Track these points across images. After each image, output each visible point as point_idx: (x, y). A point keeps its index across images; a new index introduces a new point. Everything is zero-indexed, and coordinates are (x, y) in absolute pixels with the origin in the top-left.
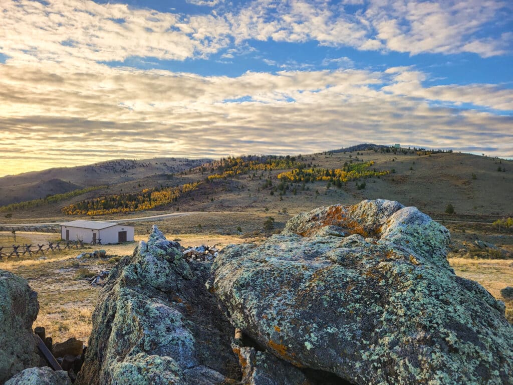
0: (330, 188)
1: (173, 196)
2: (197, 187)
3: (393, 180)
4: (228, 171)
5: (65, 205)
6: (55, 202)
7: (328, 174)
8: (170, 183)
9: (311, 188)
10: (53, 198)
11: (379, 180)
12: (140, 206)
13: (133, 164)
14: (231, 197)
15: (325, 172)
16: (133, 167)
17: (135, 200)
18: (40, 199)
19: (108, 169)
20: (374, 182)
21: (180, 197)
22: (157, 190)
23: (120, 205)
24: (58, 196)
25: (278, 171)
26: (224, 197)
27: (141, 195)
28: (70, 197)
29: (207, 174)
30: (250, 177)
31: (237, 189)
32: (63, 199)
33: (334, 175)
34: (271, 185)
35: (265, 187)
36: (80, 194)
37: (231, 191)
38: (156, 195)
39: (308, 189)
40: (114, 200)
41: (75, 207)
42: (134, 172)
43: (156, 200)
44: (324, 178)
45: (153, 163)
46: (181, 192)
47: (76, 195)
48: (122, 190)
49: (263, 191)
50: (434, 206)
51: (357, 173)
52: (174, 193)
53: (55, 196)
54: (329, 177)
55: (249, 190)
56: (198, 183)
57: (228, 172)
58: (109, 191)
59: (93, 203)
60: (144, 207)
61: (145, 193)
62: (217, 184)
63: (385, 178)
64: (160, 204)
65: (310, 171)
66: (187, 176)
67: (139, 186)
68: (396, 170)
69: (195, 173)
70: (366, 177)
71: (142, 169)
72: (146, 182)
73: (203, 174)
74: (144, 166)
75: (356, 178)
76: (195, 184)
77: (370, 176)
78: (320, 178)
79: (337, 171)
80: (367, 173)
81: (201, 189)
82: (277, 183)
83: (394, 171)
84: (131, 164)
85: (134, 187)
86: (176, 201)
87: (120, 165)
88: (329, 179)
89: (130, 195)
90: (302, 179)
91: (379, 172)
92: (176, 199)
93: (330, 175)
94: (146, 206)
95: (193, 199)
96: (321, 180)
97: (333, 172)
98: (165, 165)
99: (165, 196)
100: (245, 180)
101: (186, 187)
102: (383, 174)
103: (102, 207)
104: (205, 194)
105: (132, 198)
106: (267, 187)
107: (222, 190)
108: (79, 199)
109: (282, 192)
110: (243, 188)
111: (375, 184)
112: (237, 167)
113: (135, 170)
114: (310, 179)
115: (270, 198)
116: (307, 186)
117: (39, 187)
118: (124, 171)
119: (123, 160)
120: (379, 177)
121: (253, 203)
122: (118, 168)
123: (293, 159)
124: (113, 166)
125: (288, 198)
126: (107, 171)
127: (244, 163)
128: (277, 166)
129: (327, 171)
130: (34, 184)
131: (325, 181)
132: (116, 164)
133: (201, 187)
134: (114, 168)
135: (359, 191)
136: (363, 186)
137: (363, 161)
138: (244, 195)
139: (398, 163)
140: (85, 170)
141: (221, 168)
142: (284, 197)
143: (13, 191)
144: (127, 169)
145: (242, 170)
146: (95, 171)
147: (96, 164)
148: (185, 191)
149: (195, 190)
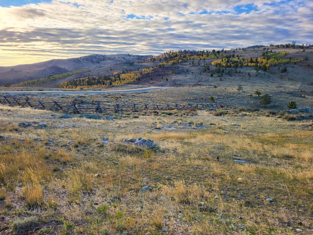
1: (137, 77)
2: (153, 71)
3: (309, 66)
5: (61, 82)
6: (55, 80)
7: (252, 61)
8: (132, 68)
9: (242, 71)
10: (53, 77)
11: (295, 66)
12: (114, 84)
13: (104, 58)
14: (180, 78)
15: (250, 60)
16: (104, 60)
17: (109, 79)
18: (45, 78)
19: (88, 61)
20: (293, 67)
21: (141, 78)
22: (123, 73)
23: (99, 82)
24: (57, 76)
25: (212, 60)
26: (174, 77)
27: (113, 76)
28: (65, 77)
29: (157, 63)
30: (190, 64)
31: (184, 72)
32: (60, 79)
33: (257, 62)
34: (209, 69)
35: (205, 71)
36: (71, 75)
37: (179, 73)
38: (123, 76)
40: (94, 79)
41: (68, 84)
42: (104, 63)
43: (124, 79)
44: (249, 64)
45: (117, 57)
46: (142, 74)
47: (68, 76)
48: (99, 73)
49: (204, 73)
51: (276, 61)
52: (136, 75)
53: (54, 76)
55: (193, 73)
56: (153, 67)
57: (172, 61)
58: (90, 73)
59: (80, 81)
60: (116, 84)
61: (116, 75)
62: (167, 68)
63: (300, 64)
64: (128, 82)
65: (236, 59)
66: (142, 64)
67: (111, 70)
68: (308, 58)
69: (148, 62)
70: (285, 63)
71: (109, 61)
72: (115, 68)
73: (154, 62)
74: (111, 59)
75: (276, 64)
76: (151, 69)
77: (288, 63)
79: (259, 60)
80: (285, 61)
81: (156, 72)
82: (213, 68)
83: (306, 59)
84: (102, 58)
85: (107, 71)
86: (139, 80)
87: (96, 58)
88: (253, 65)
89: (105, 76)
90: (232, 65)
91: (295, 60)
92: (139, 79)
93: (254, 63)
94: (118, 84)
95: (152, 79)
96: (247, 66)
97: (257, 59)
98: (124, 58)
99: (130, 77)
100: (188, 66)
101: (145, 71)
102: (298, 61)
103: (86, 83)
104: (159, 75)
105: (107, 78)
106: (206, 71)
107: (172, 73)
108: (70, 78)
109: (220, 74)
110: (187, 71)
111: (293, 68)
113: (105, 61)
114: (237, 65)
115: (211, 79)
116: (238, 70)
117: (45, 71)
118: (99, 62)
119: (97, 55)
120: (295, 64)
121: (198, 82)
122: (95, 60)
123: (219, 52)
124: (91, 59)
125: (225, 78)
126: (88, 62)
127: (182, 55)
128: (207, 57)
129: (251, 59)
130: (42, 69)
131: (250, 66)
132: (93, 58)
133: (155, 71)
134: (92, 60)
135: (283, 74)
136: (285, 70)
137: (275, 52)
138: (189, 76)
139: (307, 53)
140: (74, 61)
141: (166, 59)
142: (222, 78)
143: (29, 73)
144: (100, 61)
145: (182, 60)
146: (81, 62)
147: (81, 58)
148: (145, 74)
149: (151, 73)
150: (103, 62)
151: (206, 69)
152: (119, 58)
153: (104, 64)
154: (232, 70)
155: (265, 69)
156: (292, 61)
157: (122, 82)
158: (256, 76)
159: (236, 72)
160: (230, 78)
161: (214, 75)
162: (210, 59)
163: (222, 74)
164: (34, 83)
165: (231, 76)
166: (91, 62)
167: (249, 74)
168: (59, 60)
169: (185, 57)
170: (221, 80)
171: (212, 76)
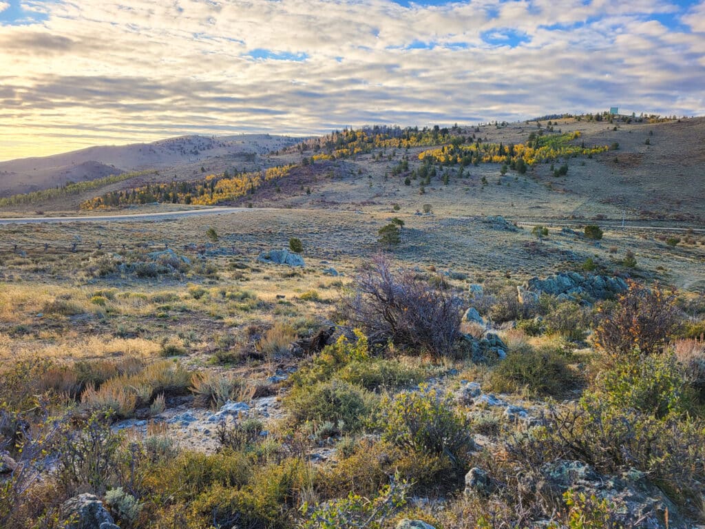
1: (249, 186)
2: (288, 172)
3: (616, 161)
4: (341, 149)
5: (87, 198)
6: (77, 193)
7: (502, 152)
8: (249, 166)
9: (473, 174)
10: (74, 187)
11: (590, 161)
13: (210, 143)
14: (339, 188)
15: (497, 149)
16: (209, 147)
17: (190, 191)
18: (57, 188)
19: (173, 150)
20: (584, 164)
21: (259, 188)
22: (227, 176)
23: (167, 198)
25: (423, 149)
26: (328, 187)
27: (201, 184)
28: (100, 186)
30: (374, 157)
31: (351, 175)
32: (90, 189)
33: (513, 154)
34: (407, 169)
35: (397, 173)
36: (115, 182)
37: (341, 178)
40: (159, 190)
41: (99, 201)
42: (209, 154)
43: (221, 192)
44: (496, 158)
45: (239, 142)
46: (263, 179)
47: (109, 183)
48: (176, 177)
49: (393, 178)
50: (697, 205)
51: (551, 151)
52: (251, 181)
53: (78, 184)
54: (504, 157)
55: (370, 177)
56: (290, 165)
57: (341, 151)
58: (157, 177)
60: (201, 202)
61: (209, 182)
62: (319, 167)
63: (600, 158)
64: (227, 197)
65: (472, 147)
66: (278, 157)
67: (203, 170)
68: (620, 145)
69: (291, 153)
70: (568, 157)
72: (214, 165)
73: (302, 153)
74: (224, 146)
75: (550, 157)
76: (287, 167)
77: (575, 155)
78: (488, 158)
79: (518, 148)
80: (571, 150)
81: (295, 174)
82: (417, 166)
83: (616, 147)
84: (207, 143)
85: (195, 172)
86: (252, 193)
87: (191, 144)
88: (503, 160)
89: (186, 184)
90: (459, 160)
91: (591, 149)
92: (252, 191)
93: (506, 154)
95: (279, 191)
96: (490, 161)
97: (512, 148)
98: (256, 144)
99: (237, 186)
100: (366, 162)
101: (272, 172)
102: (598, 151)
104: (298, 183)
105: (185, 188)
106: (400, 172)
107: (326, 177)
108: (111, 188)
109: (425, 181)
110: (360, 173)
111: (584, 167)
113: (212, 150)
114: (471, 160)
115: (403, 190)
116: (466, 170)
117: (67, 172)
118: (196, 153)
119: (196, 137)
120: (590, 157)
121: (374, 197)
122: (188, 148)
123: (445, 131)
124: (180, 146)
125: (434, 189)
126: (170, 151)
127: (365, 139)
128: (418, 141)
129: (502, 147)
131: (496, 163)
132: (185, 143)
133: (295, 172)
134: (182, 148)
135: (556, 180)
136: (563, 172)
137: (560, 132)
138: (361, 184)
139: (623, 133)
141: (330, 146)
142: (427, 189)
144: (201, 150)
145: (363, 147)
146: (155, 152)
147: (158, 142)
148: (270, 179)
149: (284, 177)
150: (205, 152)
151: (402, 169)
154: (453, 170)
155: (522, 168)
156: (584, 152)
157: (214, 197)
158: (499, 184)
159: (461, 176)
160: (444, 187)
161: (413, 182)
162: (421, 146)
163: (429, 180)
164: (30, 200)
165: (447, 183)
166: (178, 153)
167: (484, 179)
168: (106, 148)
169: (370, 141)
170: (423, 192)
171: (408, 183)
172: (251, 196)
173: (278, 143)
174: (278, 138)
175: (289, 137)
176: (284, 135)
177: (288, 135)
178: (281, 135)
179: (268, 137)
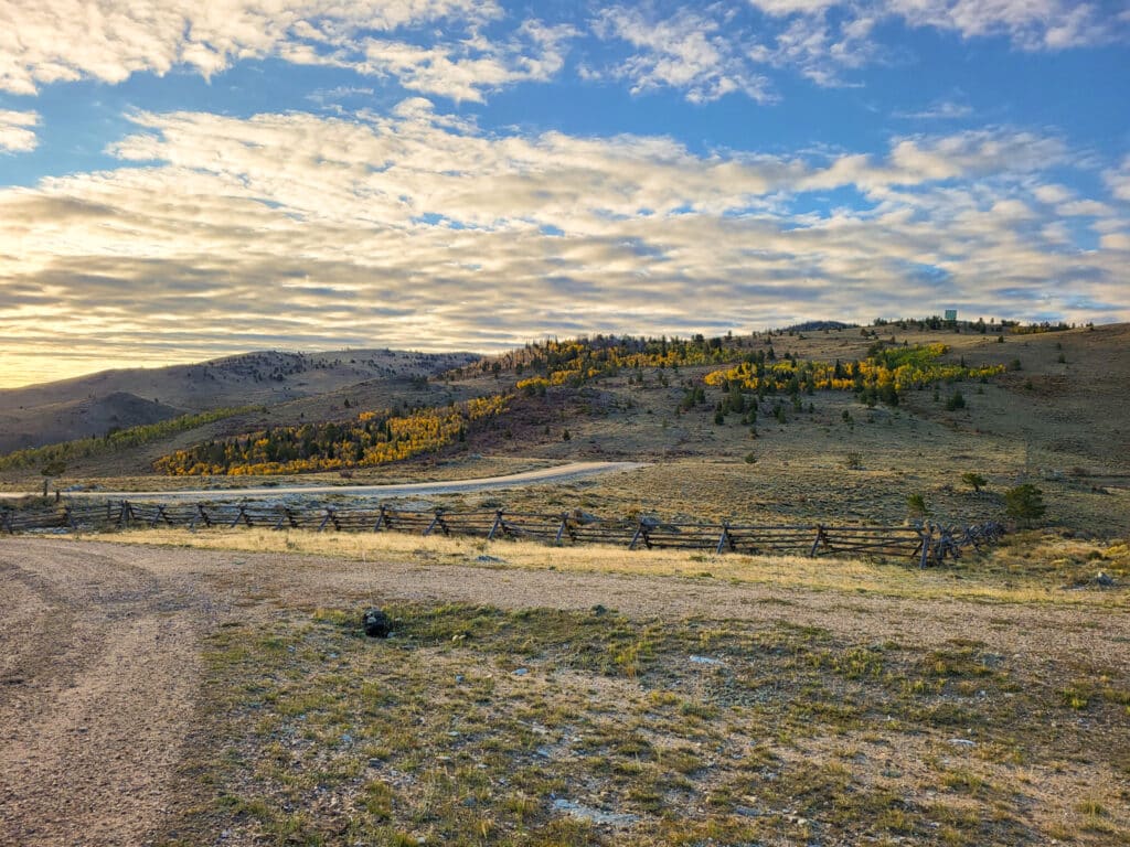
0: (876, 407)
2: (504, 406)
4: (560, 370)
5: (162, 452)
6: (134, 444)
7: (840, 374)
8: (425, 398)
10: (126, 434)
12: (370, 454)
13: (299, 363)
14: (610, 429)
15: (833, 369)
16: (299, 369)
17: (348, 438)
18: (94, 438)
19: (242, 373)
20: (979, 393)
21: (469, 432)
22: (397, 414)
23: (315, 450)
24: (139, 430)
25: (703, 369)
26: (589, 429)
27: (360, 428)
28: (172, 434)
29: (508, 379)
30: (632, 382)
31: (618, 410)
32: (154, 439)
33: (856, 374)
34: (702, 399)
35: (690, 406)
36: (195, 426)
37: (605, 415)
38: (397, 425)
39: (812, 410)
40: (290, 438)
41: (190, 458)
42: (302, 381)
43: (408, 438)
44: (836, 382)
45: (346, 360)
46: (466, 417)
47: (185, 427)
48: (302, 415)
49: (689, 414)
51: (918, 371)
52: (449, 422)
53: (130, 430)
54: (846, 382)
55: (650, 412)
56: (502, 396)
57: (566, 373)
58: (268, 417)
59: (237, 446)
60: (381, 455)
61: (369, 423)
62: (557, 398)
63: (1001, 383)
64: (423, 446)
66: (457, 383)
67: (347, 404)
68: (1022, 366)
69: (476, 377)
70: (951, 381)
71: (320, 374)
72: (361, 397)
73: (497, 377)
74: (324, 366)
75: (921, 381)
76: (497, 399)
77: (960, 379)
78: (826, 383)
80: (947, 372)
81: (519, 410)
82: (717, 396)
83: (1017, 366)
84: (293, 362)
85: (334, 409)
86: (462, 440)
87: (269, 364)
88: (849, 387)
89: (330, 426)
90: (779, 386)
91: (979, 369)
92: (461, 436)
93: (849, 377)
94: (385, 454)
95: (509, 436)
96: (828, 388)
97: (856, 368)
99: (427, 429)
100: (626, 390)
101: (476, 407)
102: (991, 372)
103: (264, 455)
104: (534, 422)
105: (338, 434)
106: (693, 405)
107: (577, 413)
108: (196, 436)
110: (630, 407)
111: (983, 396)
112: (579, 361)
113: (305, 374)
114: (797, 385)
115: (720, 432)
116: (804, 401)
117: (83, 412)
118: (280, 379)
119: (272, 353)
120: (984, 381)
121: (680, 443)
122: (264, 370)
123: (716, 342)
124: (251, 367)
125: (769, 431)
126: (236, 377)
127: (593, 353)
128: (683, 358)
129: (838, 367)
130: (68, 404)
131: (839, 389)
132: (258, 363)
133: (515, 407)
134: (255, 372)
136: (959, 402)
137: (906, 344)
138: (640, 425)
139: (1012, 345)
140: (189, 375)
141: (537, 365)
142: (759, 430)
143: (19, 420)
144: (286, 374)
145: (598, 368)
146: (213, 378)
147: (211, 363)
148: (478, 416)
149: (500, 413)
150: (295, 377)
151: (695, 399)
152: (353, 362)
153: (301, 385)
154: (782, 401)
155: (892, 398)
156: (971, 374)
157: (399, 448)
158: (871, 422)
159: (800, 410)
160: (784, 428)
161: (726, 419)
162: (693, 365)
163: (754, 416)
165: (784, 421)
166: (251, 380)
167: (846, 415)
169: (604, 358)
170: (756, 436)
171: (719, 421)
172: (462, 445)
173: (405, 361)
174: (406, 356)
175: (421, 354)
176: (413, 350)
177: (420, 349)
178: (407, 350)
179: (387, 353)
